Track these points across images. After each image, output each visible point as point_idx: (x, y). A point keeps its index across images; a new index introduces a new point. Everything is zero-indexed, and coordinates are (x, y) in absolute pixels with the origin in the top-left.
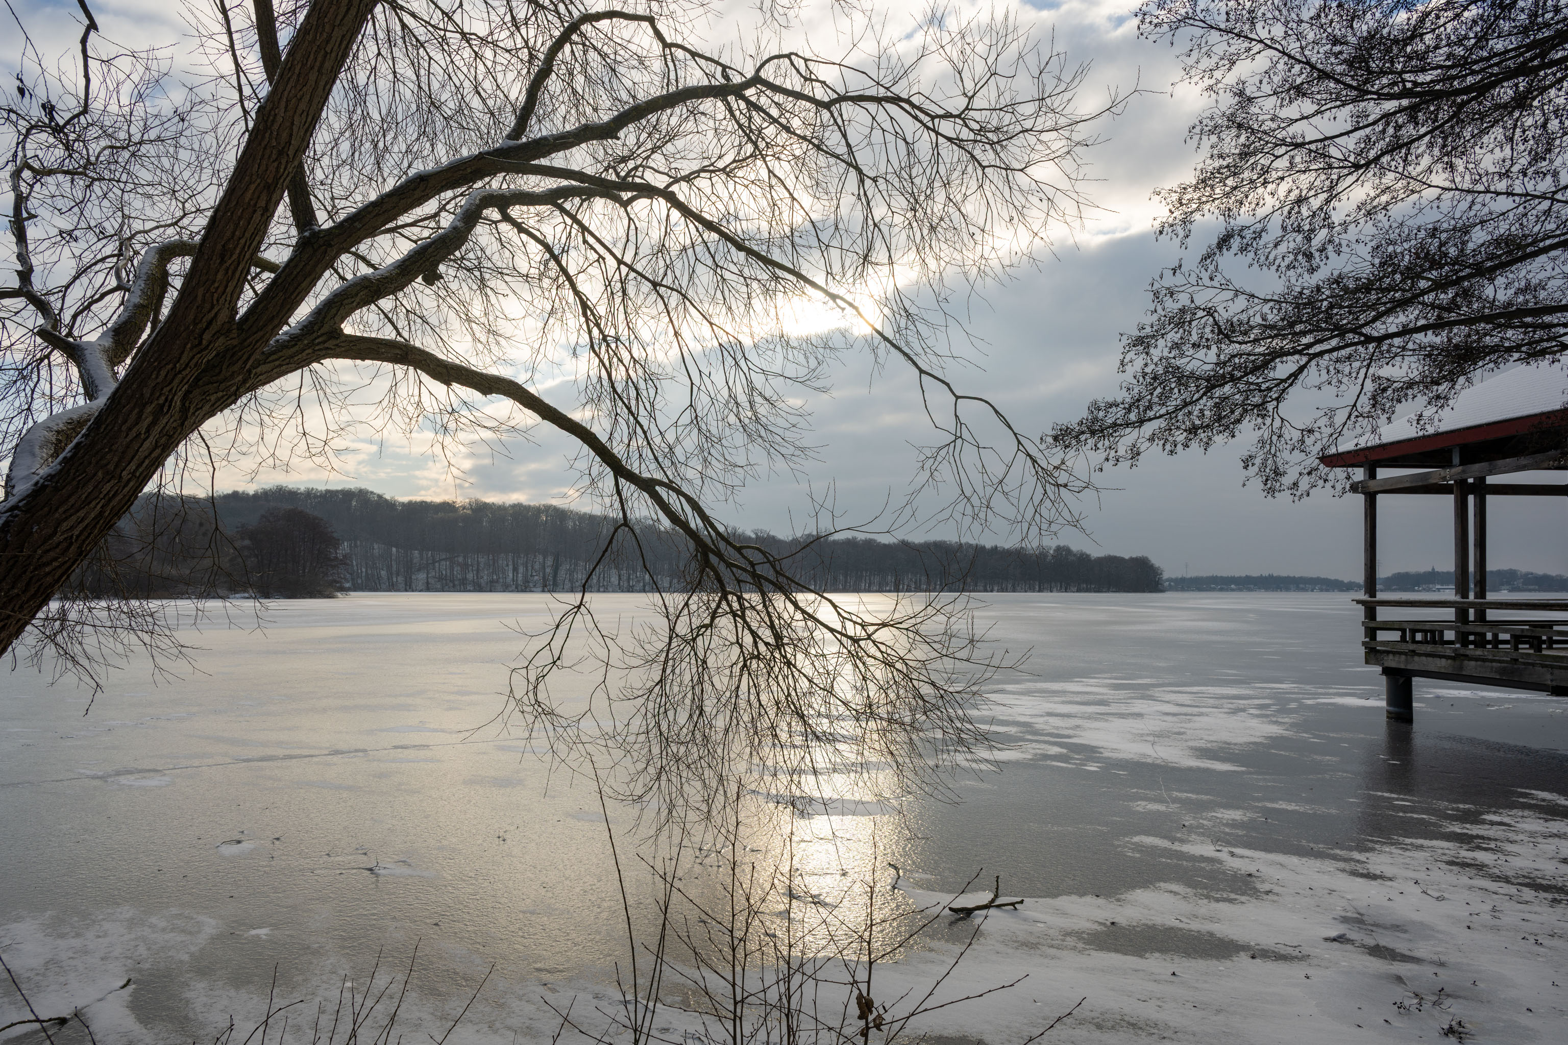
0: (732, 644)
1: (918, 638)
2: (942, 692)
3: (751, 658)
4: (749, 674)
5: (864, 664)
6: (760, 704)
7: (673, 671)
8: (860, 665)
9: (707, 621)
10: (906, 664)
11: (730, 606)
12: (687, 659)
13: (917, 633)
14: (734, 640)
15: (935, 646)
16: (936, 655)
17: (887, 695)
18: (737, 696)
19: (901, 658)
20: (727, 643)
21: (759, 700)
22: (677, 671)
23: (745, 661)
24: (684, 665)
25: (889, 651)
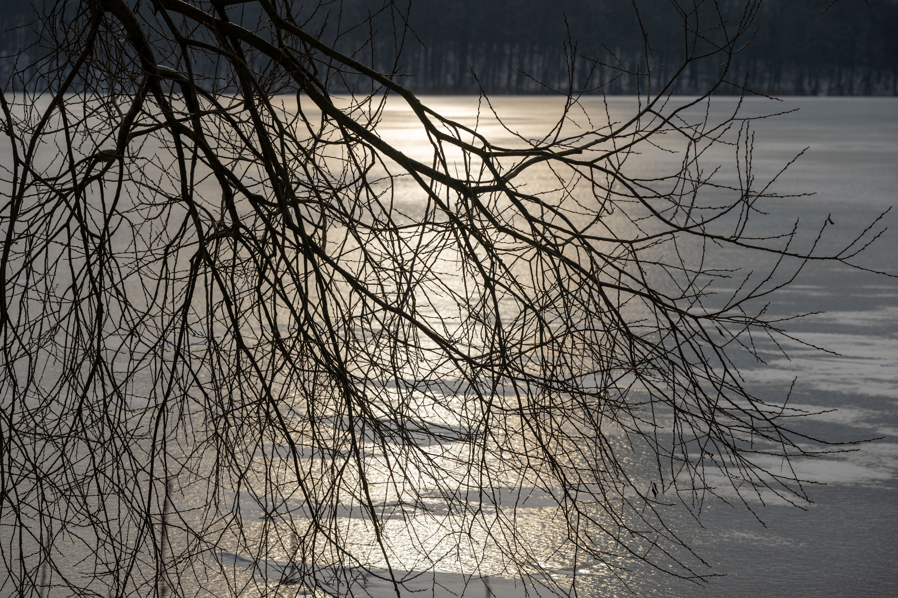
0: (172, 200)
1: (618, 187)
2: (675, 318)
3: (218, 237)
4: (215, 273)
5: (489, 246)
6: (241, 346)
7: (28, 266)
8: (481, 252)
9: (110, 145)
10: (590, 249)
11: (166, 109)
12: (63, 237)
13: (616, 175)
14: (176, 191)
15: (658, 205)
16: (660, 227)
17: (543, 325)
18: (185, 327)
19: (577, 235)
20: (160, 199)
21: (238, 337)
22: (38, 265)
23: (203, 240)
24: (55, 250)
25: (549, 217)
